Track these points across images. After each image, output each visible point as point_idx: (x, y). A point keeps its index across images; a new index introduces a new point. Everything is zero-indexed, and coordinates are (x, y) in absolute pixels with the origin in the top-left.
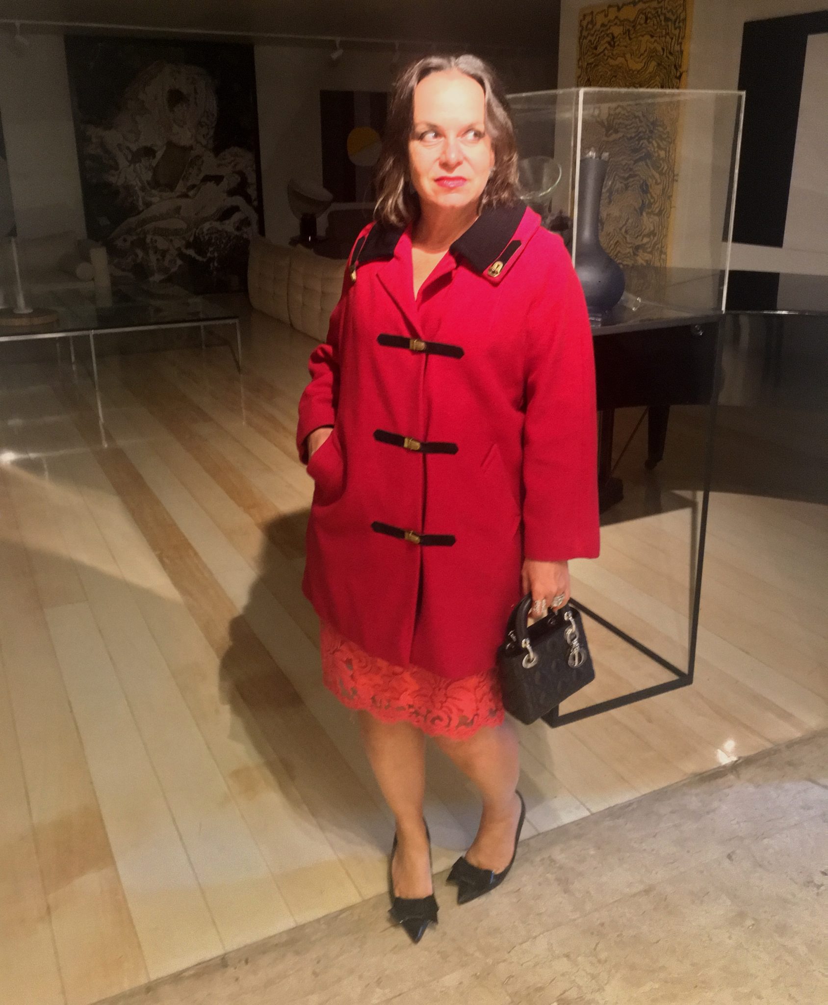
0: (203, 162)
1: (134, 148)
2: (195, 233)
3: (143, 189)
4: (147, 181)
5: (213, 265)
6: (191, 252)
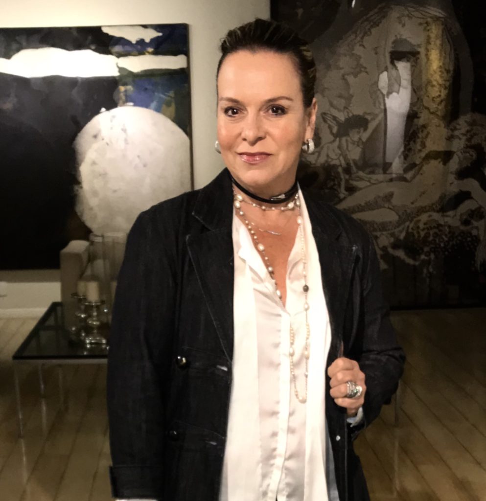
0: (428, 133)
1: (342, 117)
2: (408, 227)
3: (348, 170)
4: (354, 160)
5: (428, 270)
6: (400, 254)
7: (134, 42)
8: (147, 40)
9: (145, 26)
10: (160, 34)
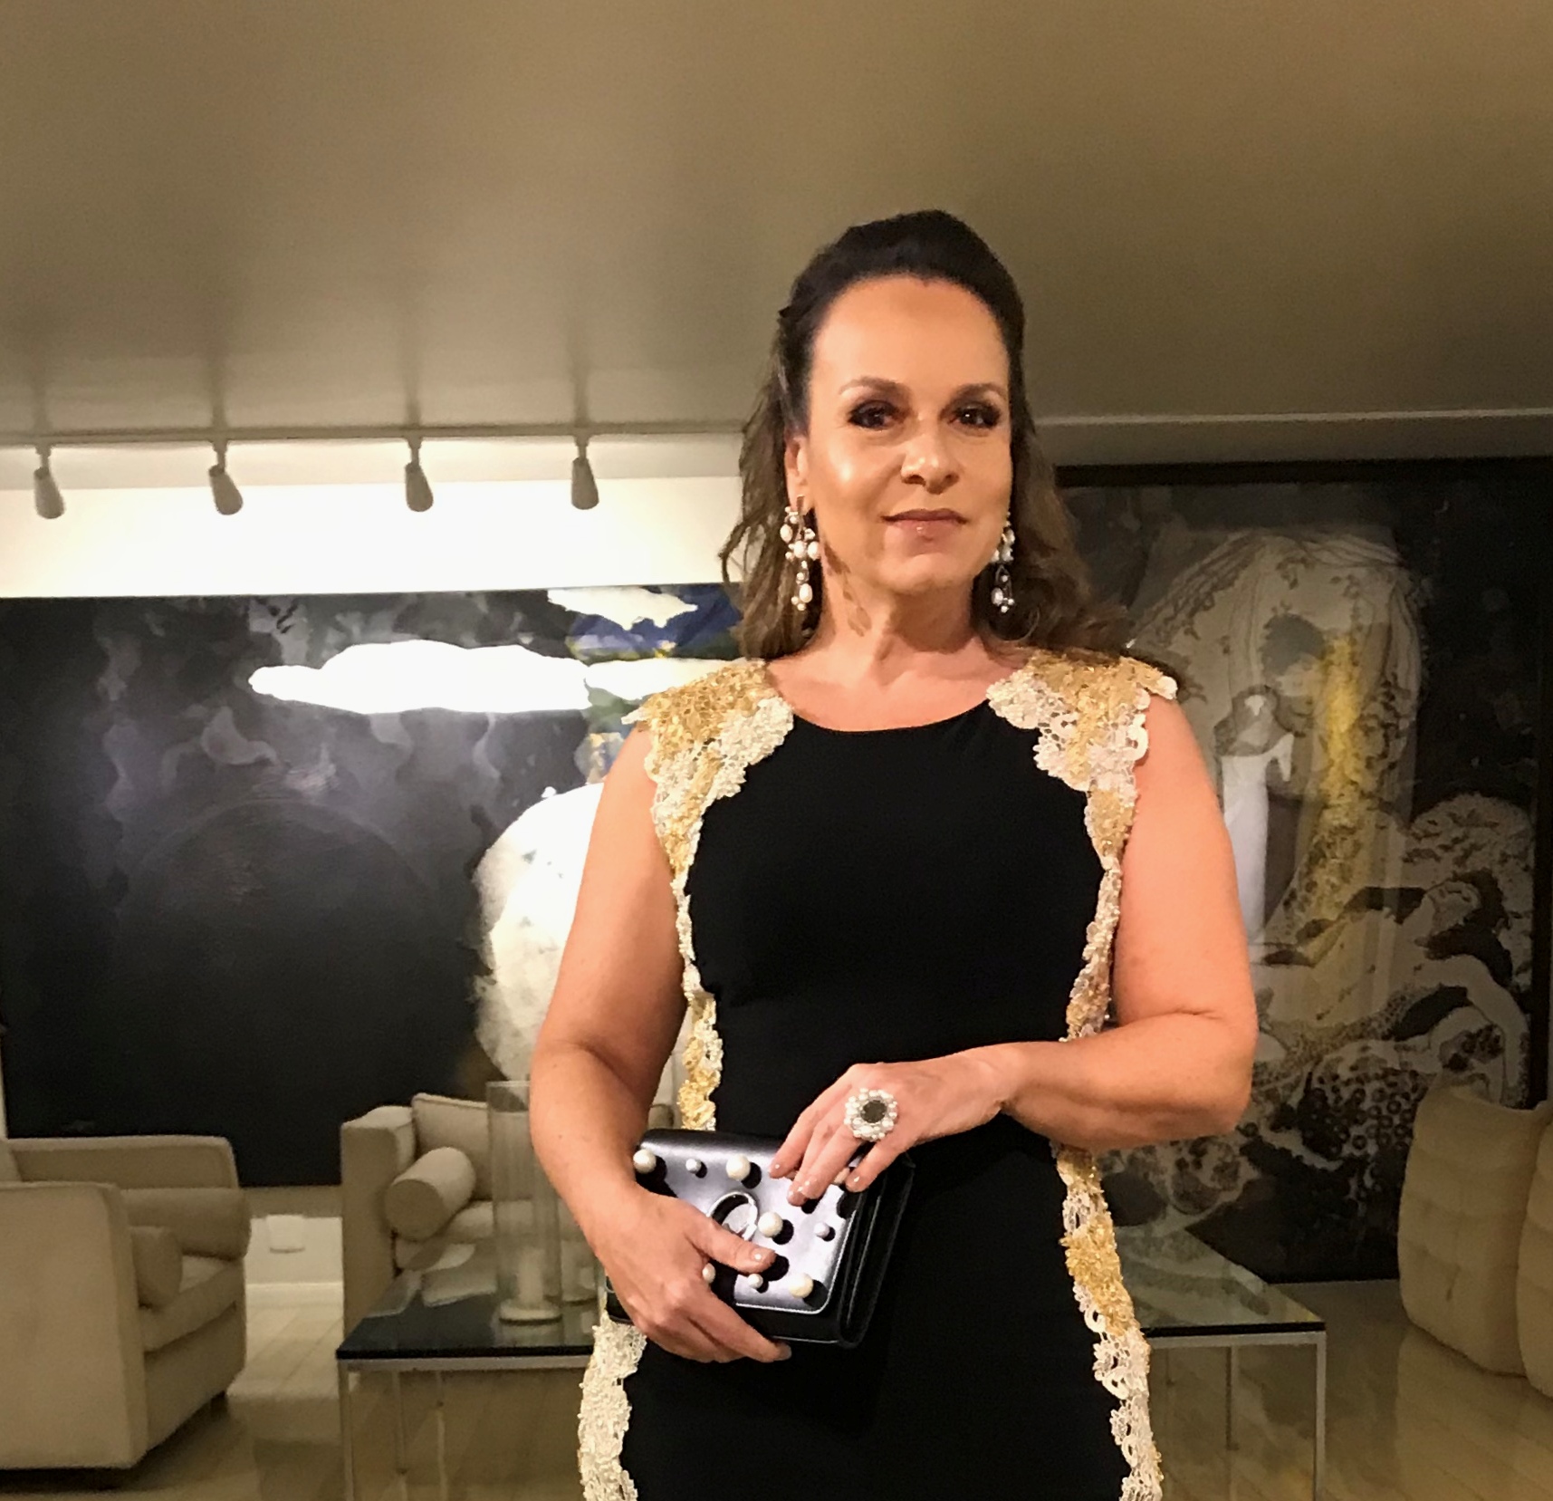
2: (1310, 1074)
5: (1361, 1185)
6: (1291, 1142)
7: (627, 626)
8: (661, 623)
9: (654, 589)
10: (693, 608)
